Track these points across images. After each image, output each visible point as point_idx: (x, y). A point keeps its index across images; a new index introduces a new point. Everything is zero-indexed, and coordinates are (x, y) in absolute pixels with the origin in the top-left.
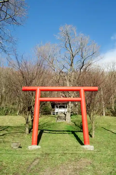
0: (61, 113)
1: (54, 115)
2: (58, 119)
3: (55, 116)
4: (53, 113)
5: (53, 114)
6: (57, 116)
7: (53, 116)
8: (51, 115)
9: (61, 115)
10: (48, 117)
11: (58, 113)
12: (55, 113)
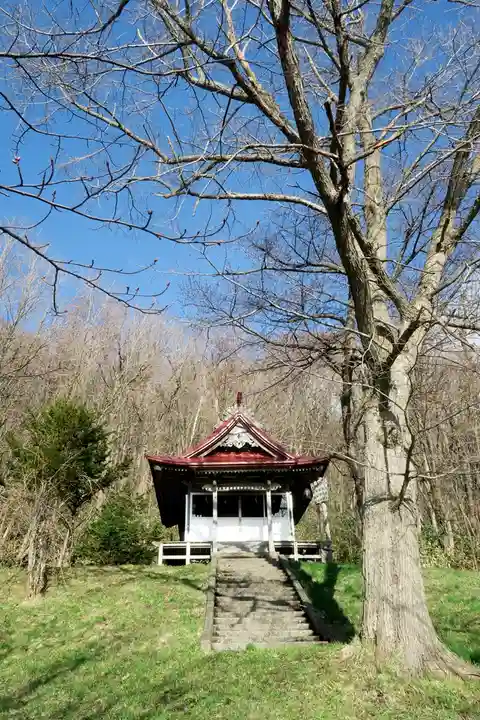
0: (234, 550)
1: (179, 569)
2: (225, 601)
3: (190, 577)
4: (167, 551)
5: (168, 562)
6: (204, 576)
7: (171, 571)
8: (147, 569)
9: (240, 569)
10: (122, 584)
11: (214, 551)
12: (188, 551)
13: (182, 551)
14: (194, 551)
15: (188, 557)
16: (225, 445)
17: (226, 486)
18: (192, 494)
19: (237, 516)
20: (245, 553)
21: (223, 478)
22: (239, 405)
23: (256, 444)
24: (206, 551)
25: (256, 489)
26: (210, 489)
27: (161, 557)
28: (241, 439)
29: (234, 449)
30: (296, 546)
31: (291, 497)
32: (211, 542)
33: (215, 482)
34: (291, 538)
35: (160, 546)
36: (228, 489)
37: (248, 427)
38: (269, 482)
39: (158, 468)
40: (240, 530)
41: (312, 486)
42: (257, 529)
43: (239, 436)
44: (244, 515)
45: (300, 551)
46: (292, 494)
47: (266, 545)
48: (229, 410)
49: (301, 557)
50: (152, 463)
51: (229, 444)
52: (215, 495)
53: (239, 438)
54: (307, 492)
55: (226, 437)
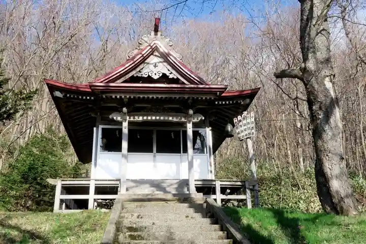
1: (81, 212)
11: (122, 191)
12: (92, 190)
13: (85, 190)
14: (100, 190)
15: (91, 197)
16: (139, 75)
17: (139, 116)
18: (101, 127)
19: (151, 151)
20: (160, 194)
21: (135, 105)
22: (156, 34)
23: (174, 75)
24: (113, 190)
25: (175, 120)
26: (119, 119)
27: (58, 196)
28: (158, 69)
29: (149, 79)
30: (218, 185)
31: (210, 132)
32: (119, 180)
33: (125, 110)
34: (211, 177)
35: (59, 184)
36: (141, 118)
37: (165, 57)
38: (191, 112)
39: (58, 94)
40: (155, 166)
41: (235, 120)
42: (174, 165)
43: (155, 66)
44: (159, 151)
45: (223, 191)
46: (212, 130)
47: (185, 183)
48: (146, 39)
49: (224, 197)
50: (52, 88)
51: (145, 73)
52: (125, 124)
53: (155, 68)
54: (229, 128)
55: (141, 66)
